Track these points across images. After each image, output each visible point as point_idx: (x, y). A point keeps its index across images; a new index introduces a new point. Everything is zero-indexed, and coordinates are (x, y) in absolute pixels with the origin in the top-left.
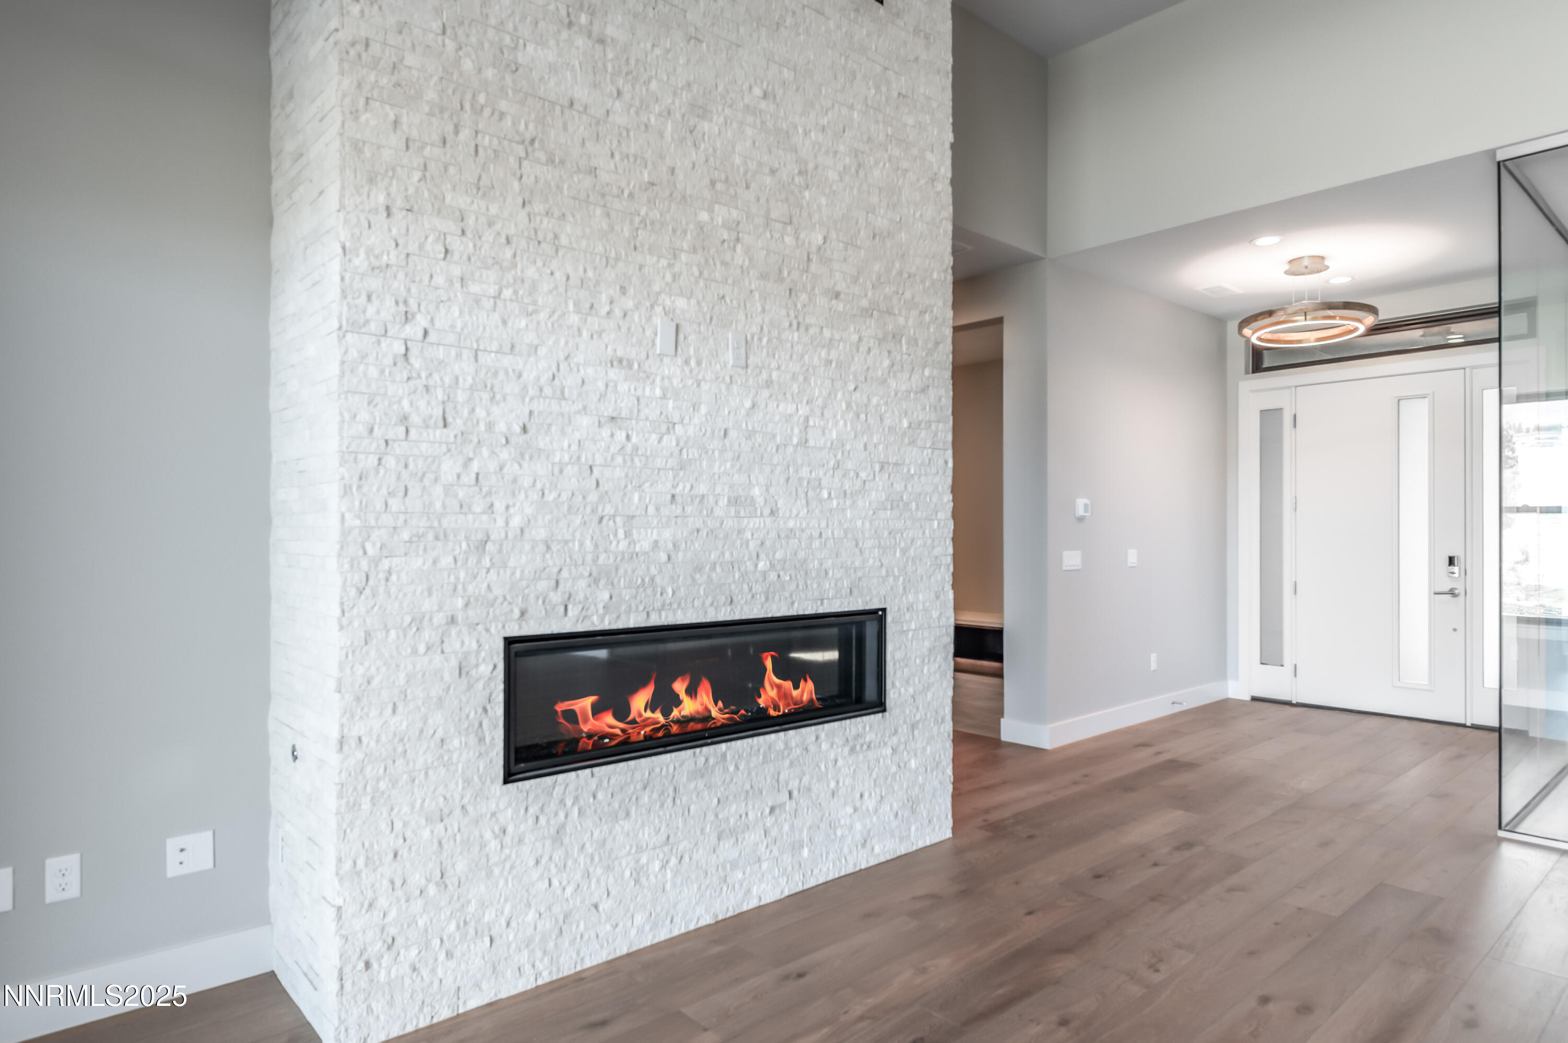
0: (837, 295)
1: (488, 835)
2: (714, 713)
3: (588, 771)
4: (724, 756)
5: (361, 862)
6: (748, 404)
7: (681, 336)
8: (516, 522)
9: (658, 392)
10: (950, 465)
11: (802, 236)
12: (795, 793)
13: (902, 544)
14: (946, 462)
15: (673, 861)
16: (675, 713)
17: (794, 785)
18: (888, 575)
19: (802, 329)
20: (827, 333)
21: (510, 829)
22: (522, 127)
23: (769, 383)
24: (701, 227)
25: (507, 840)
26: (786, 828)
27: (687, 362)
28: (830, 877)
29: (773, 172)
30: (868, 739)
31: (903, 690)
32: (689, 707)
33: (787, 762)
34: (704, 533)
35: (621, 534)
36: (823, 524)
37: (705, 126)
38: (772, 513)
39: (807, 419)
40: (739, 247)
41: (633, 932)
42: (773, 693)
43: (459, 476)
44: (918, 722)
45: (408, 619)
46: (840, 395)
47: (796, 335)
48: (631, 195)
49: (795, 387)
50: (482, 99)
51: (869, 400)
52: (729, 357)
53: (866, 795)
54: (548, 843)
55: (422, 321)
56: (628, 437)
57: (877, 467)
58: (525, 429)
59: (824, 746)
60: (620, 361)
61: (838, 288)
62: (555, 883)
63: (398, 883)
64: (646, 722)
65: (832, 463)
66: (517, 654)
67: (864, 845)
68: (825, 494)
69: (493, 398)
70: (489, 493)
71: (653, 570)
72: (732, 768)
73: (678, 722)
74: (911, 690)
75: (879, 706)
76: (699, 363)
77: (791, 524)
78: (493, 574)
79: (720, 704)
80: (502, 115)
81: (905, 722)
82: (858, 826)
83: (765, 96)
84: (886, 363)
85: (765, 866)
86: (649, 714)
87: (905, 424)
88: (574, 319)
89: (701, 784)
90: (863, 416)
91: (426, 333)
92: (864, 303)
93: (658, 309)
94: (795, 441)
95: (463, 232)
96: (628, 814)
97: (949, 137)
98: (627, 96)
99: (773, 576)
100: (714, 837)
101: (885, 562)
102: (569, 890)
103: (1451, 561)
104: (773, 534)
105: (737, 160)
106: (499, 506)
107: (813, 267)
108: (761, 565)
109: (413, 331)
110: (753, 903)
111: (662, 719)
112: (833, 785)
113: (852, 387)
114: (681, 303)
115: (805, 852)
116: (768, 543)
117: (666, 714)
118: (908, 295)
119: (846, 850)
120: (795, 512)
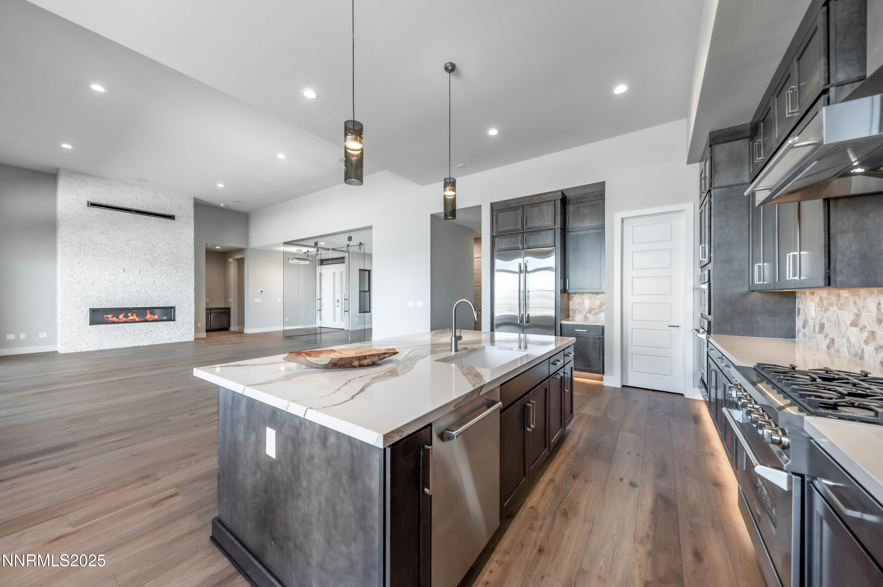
0: (163, 263)
1: (87, 331)
2: (136, 319)
3: (106, 325)
4: (135, 325)
5: (65, 332)
6: (140, 279)
7: (125, 271)
8: (92, 294)
9: (120, 278)
10: (194, 285)
11: (153, 255)
12: (152, 331)
13: (180, 297)
14: (193, 285)
15: (124, 338)
16: (128, 318)
17: (152, 330)
18: (176, 301)
19: (154, 268)
20: (160, 268)
21: (91, 331)
22: (93, 247)
23: (145, 275)
24: (130, 256)
25: (90, 332)
26: (150, 336)
27: (127, 274)
28: (161, 343)
29: (146, 247)
30: (171, 325)
31: (180, 318)
32: (131, 318)
33: (150, 327)
34: (130, 296)
35: (113, 296)
36: (159, 294)
37: (131, 243)
38: (146, 293)
39: (155, 280)
40: (138, 258)
41: (115, 346)
42: (149, 317)
43: (81, 289)
44: (184, 323)
45: (72, 306)
46: (163, 277)
47: (152, 269)
48: (114, 253)
49: (152, 276)
50: (85, 245)
51: (171, 277)
52: (136, 273)
53: (170, 333)
54: (98, 333)
55: (75, 271)
56: (114, 284)
57: (173, 287)
58: (93, 283)
59: (159, 325)
60: (112, 274)
61: (163, 262)
62: (99, 338)
63: (71, 335)
64: (122, 319)
65: (161, 286)
66: (92, 310)
67: (170, 339)
68: (159, 290)
69: (87, 280)
70: (87, 291)
71: (119, 300)
72: (137, 327)
73: (128, 320)
74: (182, 318)
75: (174, 320)
76: (129, 274)
77: (151, 294)
78: (87, 301)
79: (138, 318)
80: (89, 246)
81: (181, 323)
82: (168, 337)
83: (144, 237)
84: (176, 271)
85: (145, 340)
86: (123, 318)
87: (181, 280)
88: (103, 269)
89: (130, 328)
90: (169, 279)
91: (75, 273)
92: (170, 263)
93: (120, 267)
94: (152, 283)
95: (82, 261)
96: (114, 331)
97: (193, 237)
98: (114, 241)
99: (146, 302)
100: (133, 336)
101: (175, 300)
102: (102, 339)
103: (338, 301)
104: (147, 296)
105: (138, 246)
106: (89, 292)
107: (156, 259)
108: (144, 300)
109: (73, 273)
110: (142, 345)
111: (126, 319)
112: (162, 331)
113: (166, 275)
114: (125, 266)
115: (155, 339)
116: (145, 297)
117: (126, 318)
118: (182, 261)
119: (165, 340)
120: (152, 293)
